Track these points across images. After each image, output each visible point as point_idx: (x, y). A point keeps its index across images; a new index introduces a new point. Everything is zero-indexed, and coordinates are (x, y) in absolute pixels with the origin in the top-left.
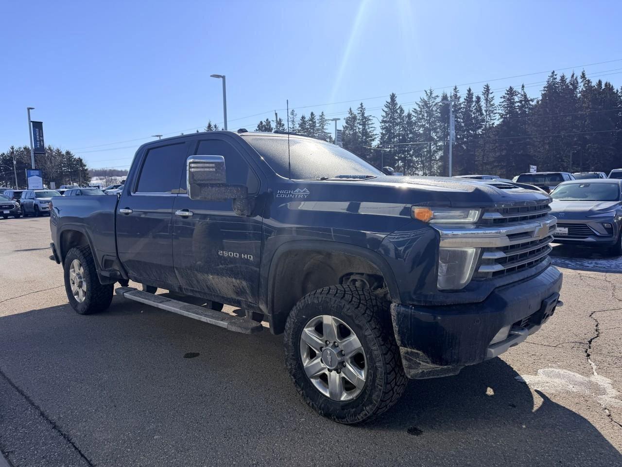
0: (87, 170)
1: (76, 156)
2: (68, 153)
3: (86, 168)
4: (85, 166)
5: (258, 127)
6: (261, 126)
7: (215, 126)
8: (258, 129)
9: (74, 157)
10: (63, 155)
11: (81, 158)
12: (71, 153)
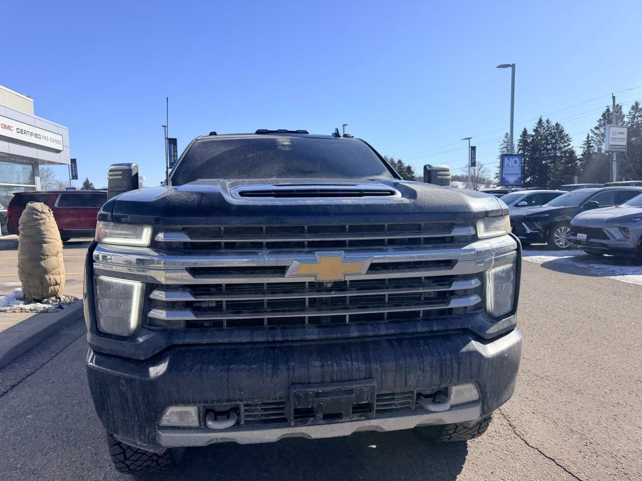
0: (414, 177)
1: (406, 165)
2: (400, 162)
3: (413, 175)
4: (413, 173)
5: (602, 116)
6: (607, 114)
7: (548, 121)
8: (602, 118)
9: (405, 165)
10: (395, 164)
11: (410, 165)
12: (402, 162)
